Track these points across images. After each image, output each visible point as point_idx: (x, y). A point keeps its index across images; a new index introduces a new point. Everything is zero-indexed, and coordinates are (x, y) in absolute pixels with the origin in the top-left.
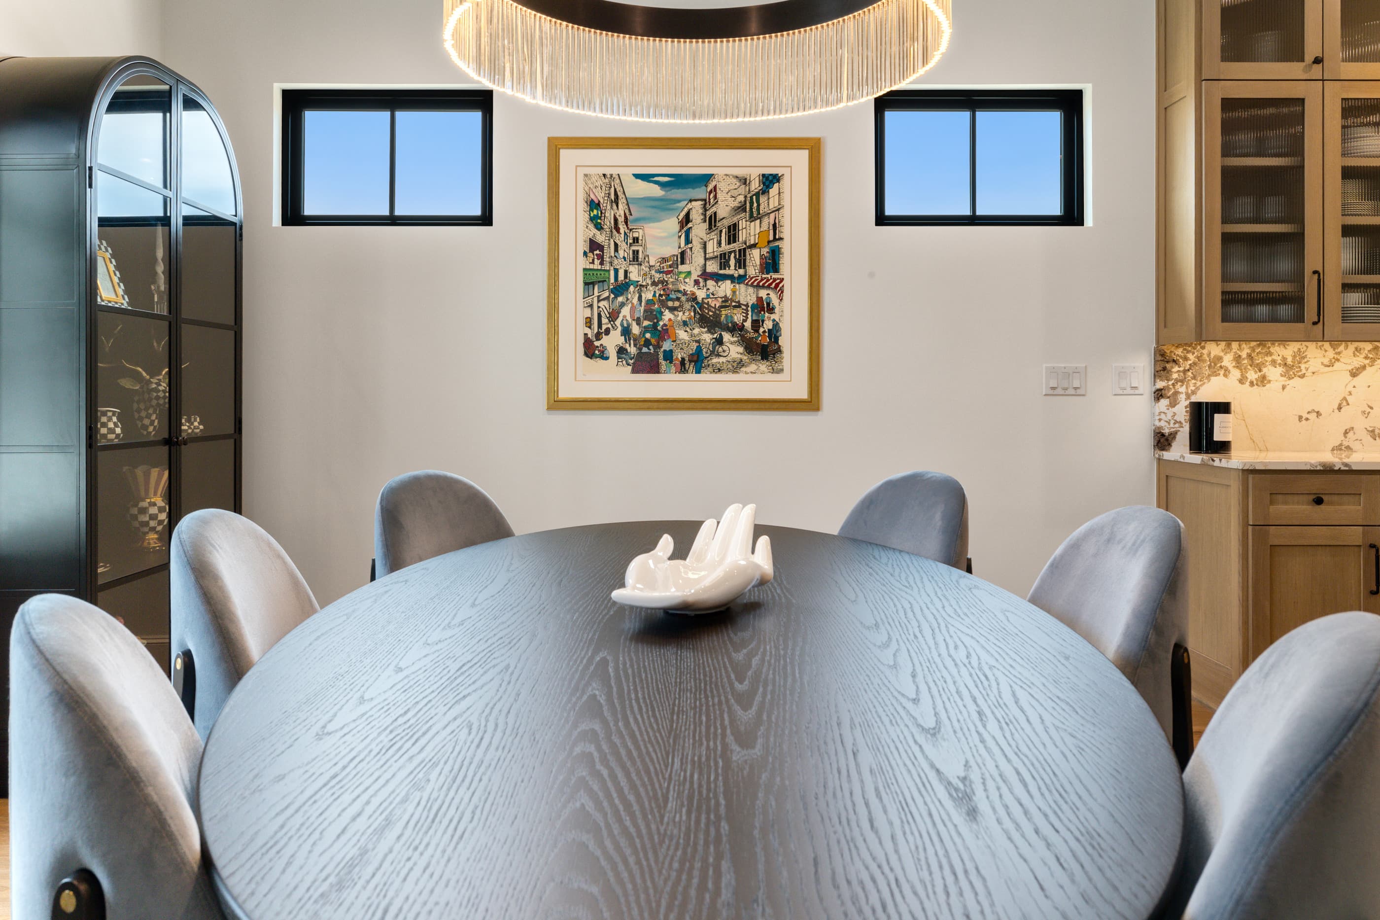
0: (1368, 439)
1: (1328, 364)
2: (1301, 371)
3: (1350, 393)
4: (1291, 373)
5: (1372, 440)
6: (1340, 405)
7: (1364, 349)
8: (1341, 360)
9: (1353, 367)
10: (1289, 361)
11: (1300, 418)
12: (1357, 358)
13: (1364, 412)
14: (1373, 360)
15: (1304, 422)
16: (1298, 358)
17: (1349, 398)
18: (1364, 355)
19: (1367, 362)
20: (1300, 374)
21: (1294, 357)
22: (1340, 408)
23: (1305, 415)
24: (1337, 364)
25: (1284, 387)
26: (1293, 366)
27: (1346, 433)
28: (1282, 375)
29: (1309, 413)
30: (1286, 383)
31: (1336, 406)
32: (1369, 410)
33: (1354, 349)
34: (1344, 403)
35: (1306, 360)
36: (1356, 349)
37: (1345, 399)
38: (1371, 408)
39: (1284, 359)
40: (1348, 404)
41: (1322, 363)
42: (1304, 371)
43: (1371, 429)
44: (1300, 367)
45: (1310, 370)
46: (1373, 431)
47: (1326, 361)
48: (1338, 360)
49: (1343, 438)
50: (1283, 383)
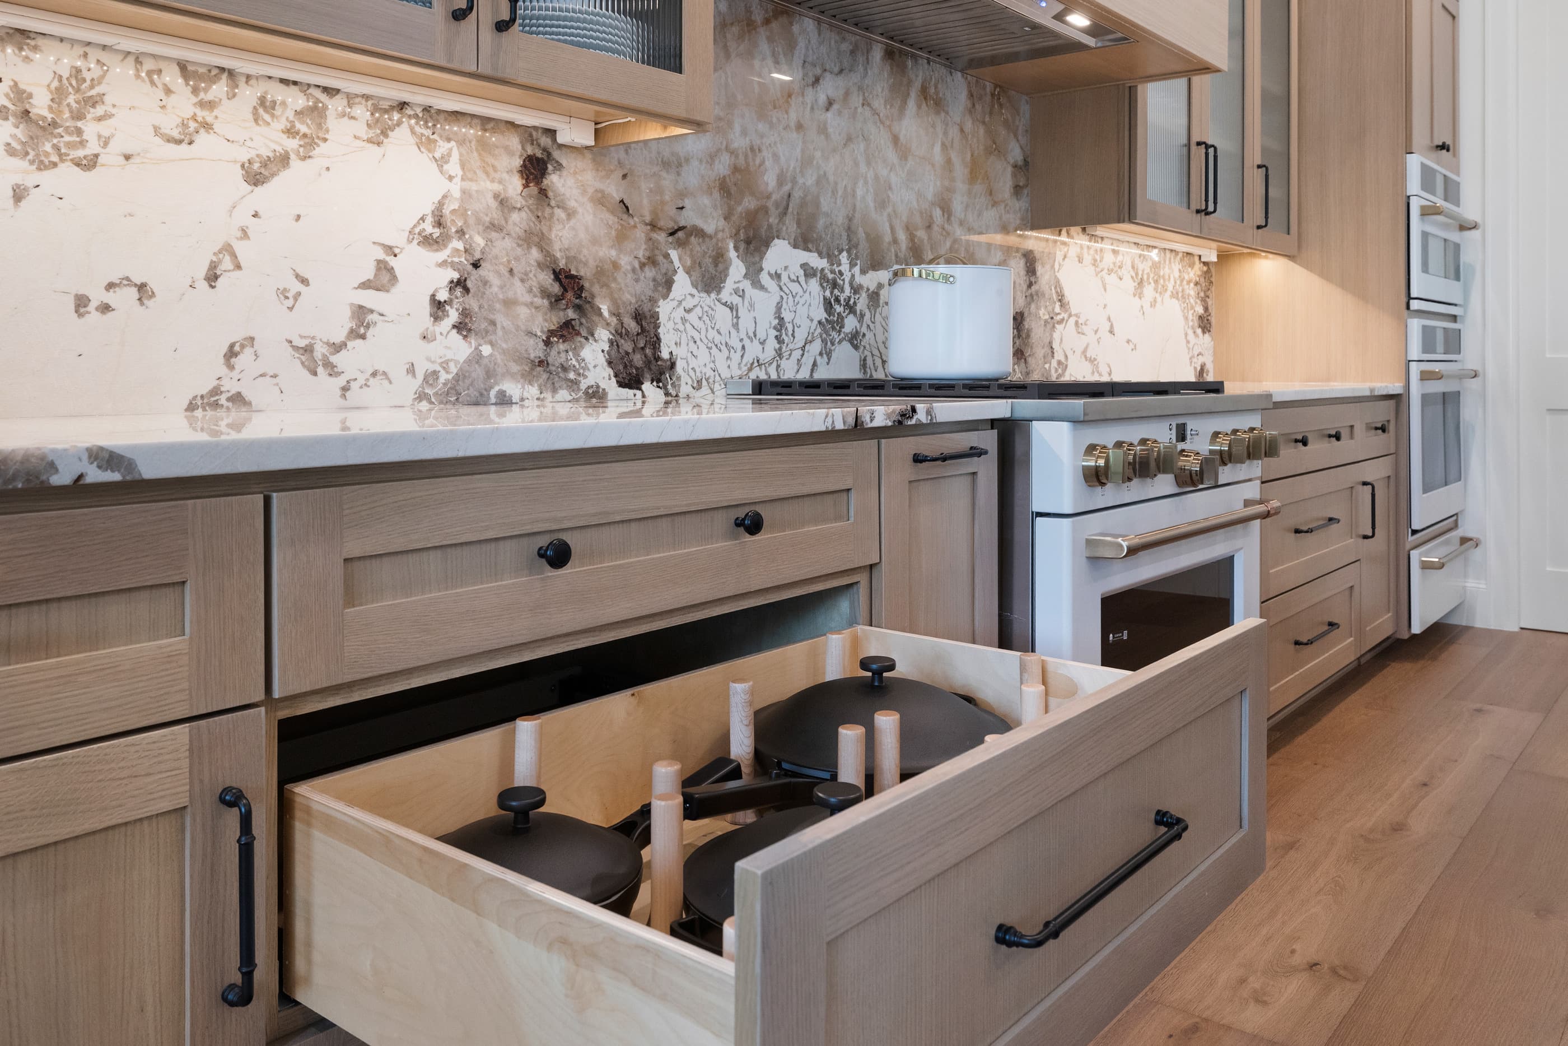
0: (294, 370)
1: (175, 134)
2: (83, 143)
3: (245, 234)
4: (48, 147)
5: (306, 373)
6: (213, 266)
7: (284, 103)
8: (217, 127)
9: (252, 154)
10: (41, 105)
11: (81, 303)
12: (263, 129)
13: (283, 293)
14: (310, 143)
15: (94, 316)
16: (71, 99)
17: (239, 247)
18: (282, 124)
19: (292, 144)
20: (80, 153)
21: (58, 95)
22: (212, 278)
23: (97, 296)
24: (203, 139)
25: (19, 195)
26: (54, 124)
27: (231, 353)
28: (11, 151)
29: (110, 286)
30: (30, 181)
31: (202, 270)
32: (298, 286)
33: (254, 102)
34: (227, 263)
35: (100, 110)
36: (262, 101)
37: (228, 249)
38: (305, 281)
39: (20, 94)
40: (238, 267)
41: (156, 130)
42: (93, 147)
43: (302, 343)
44: (79, 132)
45: (117, 146)
46: (308, 350)
47: (170, 125)
48: (207, 126)
49: (223, 370)
50: (18, 179)
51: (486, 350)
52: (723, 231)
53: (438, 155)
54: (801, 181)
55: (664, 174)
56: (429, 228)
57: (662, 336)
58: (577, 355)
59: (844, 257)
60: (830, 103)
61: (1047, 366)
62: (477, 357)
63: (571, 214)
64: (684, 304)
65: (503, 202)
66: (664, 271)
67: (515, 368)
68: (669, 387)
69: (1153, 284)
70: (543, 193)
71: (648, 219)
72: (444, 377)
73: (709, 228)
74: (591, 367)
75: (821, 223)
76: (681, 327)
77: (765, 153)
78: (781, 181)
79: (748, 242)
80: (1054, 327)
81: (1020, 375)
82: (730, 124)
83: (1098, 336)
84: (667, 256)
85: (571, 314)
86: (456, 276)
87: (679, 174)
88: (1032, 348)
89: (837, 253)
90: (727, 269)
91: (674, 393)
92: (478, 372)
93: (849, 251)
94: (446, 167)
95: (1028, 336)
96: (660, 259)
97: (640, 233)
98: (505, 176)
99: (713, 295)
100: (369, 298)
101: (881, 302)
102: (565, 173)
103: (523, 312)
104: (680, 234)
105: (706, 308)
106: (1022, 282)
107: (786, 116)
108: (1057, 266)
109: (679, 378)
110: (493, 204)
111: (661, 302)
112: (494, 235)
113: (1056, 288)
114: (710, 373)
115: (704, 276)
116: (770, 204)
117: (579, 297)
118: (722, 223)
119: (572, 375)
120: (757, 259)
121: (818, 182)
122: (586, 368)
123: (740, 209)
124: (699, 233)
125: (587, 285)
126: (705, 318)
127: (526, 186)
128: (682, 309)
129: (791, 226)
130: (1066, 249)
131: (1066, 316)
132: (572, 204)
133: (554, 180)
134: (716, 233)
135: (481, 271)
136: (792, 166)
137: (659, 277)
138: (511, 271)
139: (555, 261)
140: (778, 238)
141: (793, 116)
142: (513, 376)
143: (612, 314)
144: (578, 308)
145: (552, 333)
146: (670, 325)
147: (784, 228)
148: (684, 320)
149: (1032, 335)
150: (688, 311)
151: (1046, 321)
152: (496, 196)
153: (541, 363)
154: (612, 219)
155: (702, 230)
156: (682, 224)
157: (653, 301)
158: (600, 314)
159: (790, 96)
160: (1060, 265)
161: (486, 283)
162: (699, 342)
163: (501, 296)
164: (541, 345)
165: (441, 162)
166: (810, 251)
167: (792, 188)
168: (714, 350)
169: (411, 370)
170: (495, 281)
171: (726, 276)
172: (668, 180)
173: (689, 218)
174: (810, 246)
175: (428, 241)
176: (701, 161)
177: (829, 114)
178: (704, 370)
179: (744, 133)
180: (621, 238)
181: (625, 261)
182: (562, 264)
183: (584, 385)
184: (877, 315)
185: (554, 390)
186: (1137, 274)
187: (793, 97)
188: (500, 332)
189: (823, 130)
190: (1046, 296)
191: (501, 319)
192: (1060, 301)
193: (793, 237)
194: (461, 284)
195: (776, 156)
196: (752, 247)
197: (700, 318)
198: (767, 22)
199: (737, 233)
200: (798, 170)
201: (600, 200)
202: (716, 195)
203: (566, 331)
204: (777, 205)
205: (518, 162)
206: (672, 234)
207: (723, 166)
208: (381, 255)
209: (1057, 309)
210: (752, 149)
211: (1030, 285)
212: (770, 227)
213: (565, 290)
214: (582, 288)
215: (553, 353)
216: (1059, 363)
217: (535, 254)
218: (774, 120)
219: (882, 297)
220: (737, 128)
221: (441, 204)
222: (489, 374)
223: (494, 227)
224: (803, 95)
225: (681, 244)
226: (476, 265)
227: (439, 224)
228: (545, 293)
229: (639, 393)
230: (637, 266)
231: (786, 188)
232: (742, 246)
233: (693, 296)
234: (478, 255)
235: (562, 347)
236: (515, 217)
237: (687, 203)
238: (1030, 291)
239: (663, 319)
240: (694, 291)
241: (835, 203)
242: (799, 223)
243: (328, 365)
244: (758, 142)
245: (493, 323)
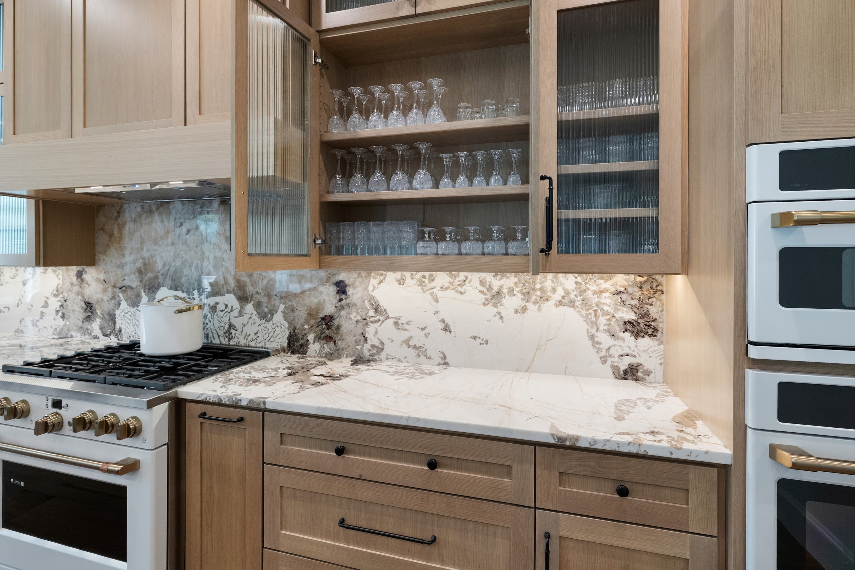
51: (68, 323)
52: (139, 286)
53: (57, 274)
54: (173, 264)
55: (118, 270)
56: (55, 292)
57: (117, 321)
58: (91, 326)
59: (196, 292)
60: (188, 231)
61: (359, 347)
62: (65, 325)
63: (89, 285)
64: (124, 311)
65: (72, 284)
66: (117, 300)
67: (75, 328)
68: (119, 337)
69: (520, 296)
70: (82, 280)
71: (112, 285)
72: (58, 329)
73: (134, 286)
74: (94, 329)
75: (183, 280)
76: (123, 318)
77: (157, 256)
78: (164, 265)
79: (149, 289)
80: (367, 324)
81: (329, 350)
82: (142, 249)
83: (425, 331)
84: (119, 296)
85: (89, 314)
86: (61, 304)
87: (123, 269)
88: (342, 335)
89: (191, 291)
90: (141, 299)
91: (121, 340)
92: (66, 329)
93: (198, 290)
94: (59, 277)
95: (338, 328)
96: (117, 297)
97: (110, 289)
98: (72, 277)
99: (135, 308)
100: (43, 310)
101: (217, 310)
102: (87, 274)
103: (77, 313)
104: (124, 288)
105: (133, 312)
106: (332, 298)
107: (166, 241)
108: (370, 288)
109: (123, 335)
110: (69, 285)
111: (116, 311)
112: (69, 293)
113: (370, 301)
114: (134, 334)
115: (132, 302)
116: (159, 275)
117: (91, 309)
118: (139, 283)
119: (89, 332)
120: (153, 295)
121: (183, 263)
122: (93, 330)
123: (146, 278)
124: (130, 287)
125: (94, 306)
126: (132, 316)
127: (77, 279)
128: (123, 313)
129: (169, 282)
130: (382, 278)
131: (382, 318)
132: (89, 283)
133: (85, 276)
134: (137, 287)
135: (67, 303)
136: (169, 259)
137: (116, 303)
138: (74, 302)
139: (85, 299)
140: (163, 287)
141: (170, 241)
142: (74, 330)
143: (100, 313)
144: (92, 312)
145: (84, 319)
146: (120, 318)
147: (165, 283)
148: (124, 316)
149: (342, 328)
150: (126, 313)
151: (358, 322)
152: (70, 282)
153: (81, 327)
154: (101, 285)
155: (131, 286)
156: (124, 285)
157: (114, 310)
158: (97, 314)
159: (168, 233)
160: (374, 287)
161: (67, 305)
162: (130, 324)
163: (71, 309)
164: (81, 322)
165: (58, 275)
166: (178, 290)
167: (169, 268)
168: (136, 327)
169: (51, 327)
170: (70, 305)
171: (140, 301)
172: (119, 271)
173: (126, 283)
174: (178, 289)
175: (55, 296)
176: (131, 264)
177: (188, 236)
178: (132, 333)
179: (148, 250)
180: (105, 291)
181: (105, 298)
182: (87, 300)
183: (93, 334)
184: (215, 315)
185: (85, 335)
186: (490, 288)
187: (170, 234)
188: (71, 319)
189: (185, 243)
190: (359, 306)
191: (71, 315)
192: (375, 309)
193: (169, 286)
194: (62, 306)
195: (162, 257)
196: (151, 291)
197: (130, 316)
198: (158, 209)
199: (145, 286)
200: (172, 260)
201: (98, 280)
202: (137, 274)
203: (88, 319)
204: (162, 275)
205: (75, 273)
206: (120, 289)
207: (139, 264)
208: (46, 300)
209: (371, 313)
210: (151, 256)
211: (341, 300)
212: (159, 283)
213: (88, 307)
214: (92, 306)
215: (84, 325)
216: (374, 346)
217: (80, 297)
218: (161, 244)
219: (217, 308)
220: (145, 250)
221: (58, 286)
222: (68, 330)
223: (70, 290)
224: (174, 232)
225: (124, 292)
226: (65, 301)
227: (57, 291)
228: (82, 308)
229: (109, 338)
230: (109, 299)
231: (167, 268)
232: (147, 291)
233: (128, 308)
234: (66, 299)
235: (87, 323)
236: (75, 288)
237: (126, 278)
238: (339, 303)
239: (117, 316)
240: (128, 307)
241: (191, 271)
242: (173, 280)
243: (36, 325)
244: (154, 253)
245: (69, 316)
